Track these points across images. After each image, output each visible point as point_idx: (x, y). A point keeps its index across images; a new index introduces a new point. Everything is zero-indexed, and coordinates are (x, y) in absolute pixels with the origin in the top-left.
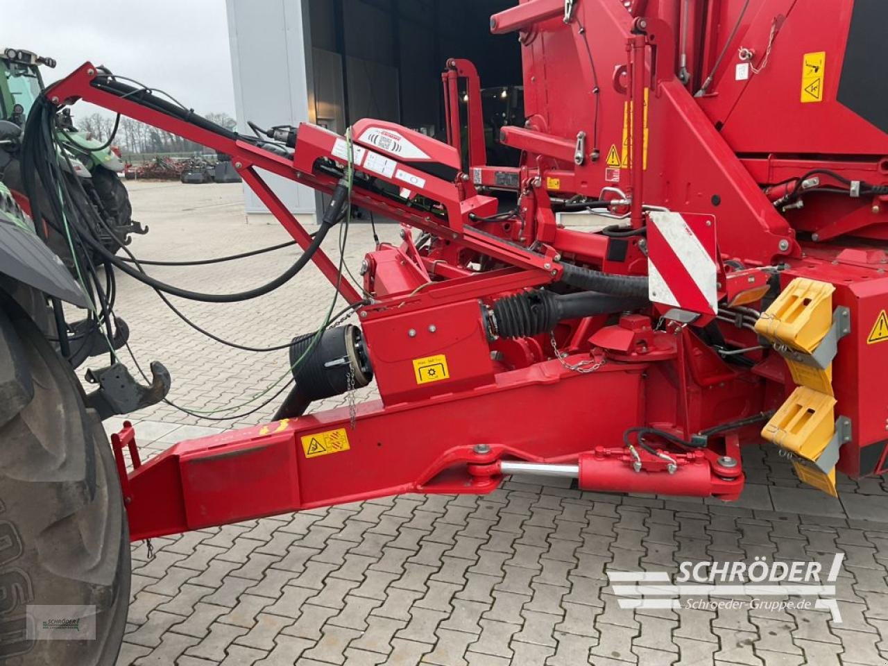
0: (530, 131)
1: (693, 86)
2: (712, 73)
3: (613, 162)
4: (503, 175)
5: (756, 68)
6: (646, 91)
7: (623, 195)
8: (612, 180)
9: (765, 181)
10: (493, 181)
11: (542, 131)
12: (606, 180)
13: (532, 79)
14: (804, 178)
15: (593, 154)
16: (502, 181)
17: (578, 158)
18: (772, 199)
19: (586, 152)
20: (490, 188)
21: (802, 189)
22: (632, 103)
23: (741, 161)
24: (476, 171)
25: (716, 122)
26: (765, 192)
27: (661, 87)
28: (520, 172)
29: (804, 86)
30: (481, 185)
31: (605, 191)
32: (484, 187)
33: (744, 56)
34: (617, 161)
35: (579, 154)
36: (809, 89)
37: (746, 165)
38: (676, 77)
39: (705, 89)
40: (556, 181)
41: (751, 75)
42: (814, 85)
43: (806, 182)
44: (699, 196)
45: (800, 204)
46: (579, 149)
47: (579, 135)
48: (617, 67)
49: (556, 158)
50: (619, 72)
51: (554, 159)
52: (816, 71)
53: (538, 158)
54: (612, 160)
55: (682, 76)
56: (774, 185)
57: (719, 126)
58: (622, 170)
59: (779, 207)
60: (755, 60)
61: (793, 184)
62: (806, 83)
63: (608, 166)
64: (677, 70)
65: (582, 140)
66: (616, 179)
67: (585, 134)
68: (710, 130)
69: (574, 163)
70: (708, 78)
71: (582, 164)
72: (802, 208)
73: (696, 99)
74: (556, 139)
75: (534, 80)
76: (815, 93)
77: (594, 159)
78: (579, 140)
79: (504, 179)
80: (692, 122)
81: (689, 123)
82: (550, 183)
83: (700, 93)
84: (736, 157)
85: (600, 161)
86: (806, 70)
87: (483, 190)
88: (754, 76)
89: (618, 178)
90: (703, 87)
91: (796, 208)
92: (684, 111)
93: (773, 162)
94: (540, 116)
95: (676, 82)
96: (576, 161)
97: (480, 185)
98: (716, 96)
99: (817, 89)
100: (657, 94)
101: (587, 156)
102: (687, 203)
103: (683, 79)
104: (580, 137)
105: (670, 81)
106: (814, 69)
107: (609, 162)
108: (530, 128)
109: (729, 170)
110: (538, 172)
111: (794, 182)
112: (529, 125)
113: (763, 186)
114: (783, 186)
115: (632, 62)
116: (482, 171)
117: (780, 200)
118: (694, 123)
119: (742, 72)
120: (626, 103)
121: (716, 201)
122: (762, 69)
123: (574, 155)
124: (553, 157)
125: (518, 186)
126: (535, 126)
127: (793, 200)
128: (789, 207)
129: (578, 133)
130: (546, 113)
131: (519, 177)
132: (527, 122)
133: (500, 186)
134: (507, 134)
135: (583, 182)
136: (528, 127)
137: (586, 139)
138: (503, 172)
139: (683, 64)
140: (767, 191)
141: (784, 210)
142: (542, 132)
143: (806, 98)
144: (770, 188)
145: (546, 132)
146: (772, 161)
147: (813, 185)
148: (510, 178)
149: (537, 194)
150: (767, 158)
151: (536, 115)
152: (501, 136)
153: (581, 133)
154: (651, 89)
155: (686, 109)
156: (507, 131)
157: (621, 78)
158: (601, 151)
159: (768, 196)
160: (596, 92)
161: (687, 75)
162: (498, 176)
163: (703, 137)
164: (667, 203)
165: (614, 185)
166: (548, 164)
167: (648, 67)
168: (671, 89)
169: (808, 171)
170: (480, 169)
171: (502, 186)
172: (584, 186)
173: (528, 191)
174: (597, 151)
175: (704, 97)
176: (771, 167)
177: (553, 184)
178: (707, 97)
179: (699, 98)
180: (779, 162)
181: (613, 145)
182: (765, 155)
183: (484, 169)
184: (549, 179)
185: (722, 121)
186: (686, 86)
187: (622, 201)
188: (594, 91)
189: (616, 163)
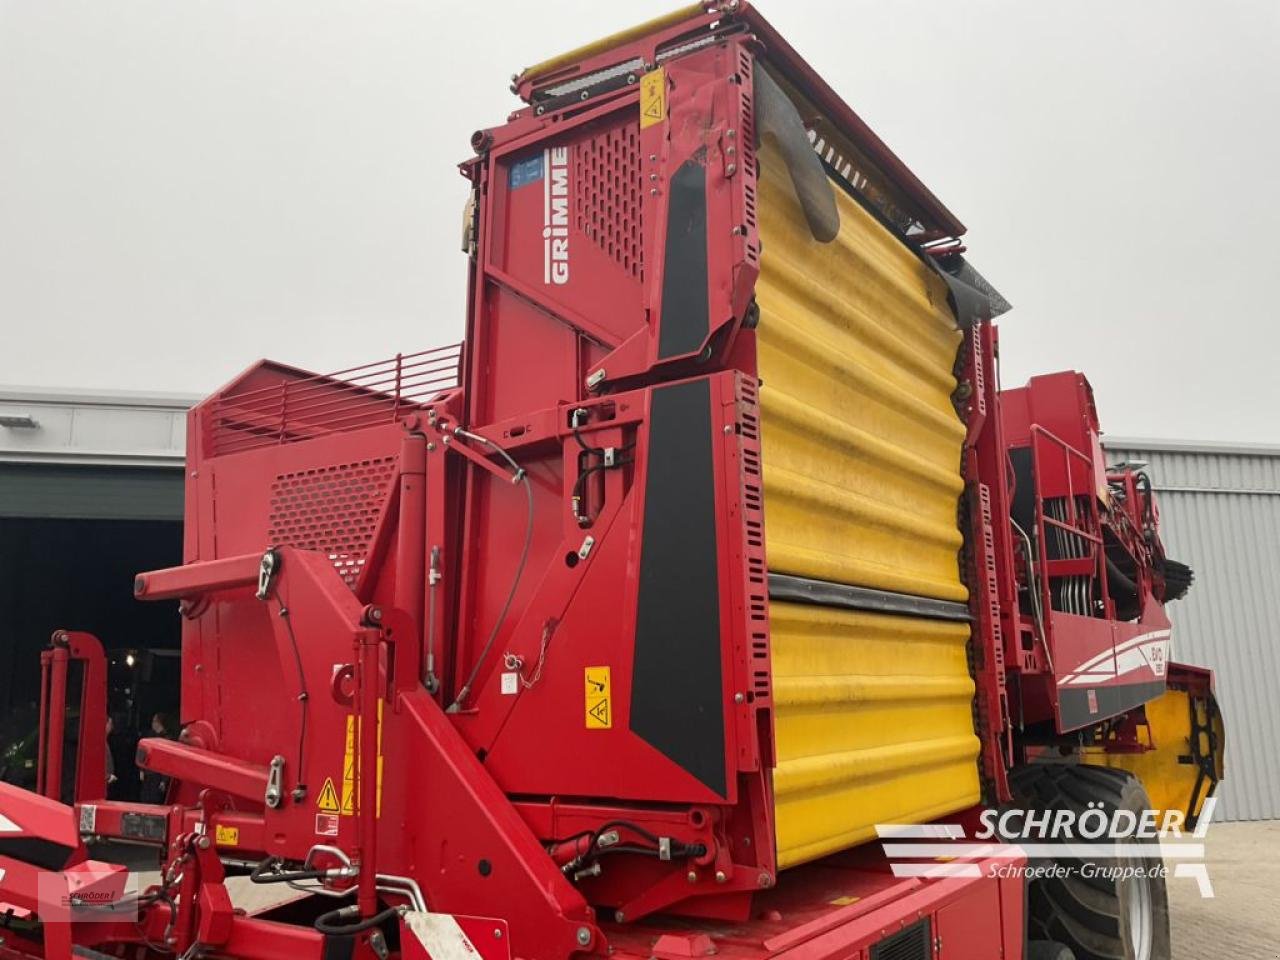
0: (188, 747)
1: (445, 697)
2: (469, 683)
3: (328, 804)
4: (138, 819)
5: (527, 680)
6: (380, 702)
7: (347, 861)
8: (326, 833)
9: (548, 837)
10: (118, 828)
11: (209, 747)
12: (317, 833)
13: (197, 667)
14: (601, 833)
15: (297, 792)
16: (135, 829)
17: (272, 797)
18: (560, 861)
19: (285, 787)
20: (111, 839)
21: (598, 848)
22: (360, 718)
23: (516, 808)
24: (86, 811)
25: (478, 749)
26: (549, 852)
27: (401, 700)
28: (169, 816)
29: (588, 708)
30: (93, 835)
31: (315, 851)
32: (98, 838)
33: (511, 665)
34: (336, 803)
35: (274, 791)
36: (595, 712)
37: (522, 812)
38: (419, 684)
39: (461, 702)
40: (232, 831)
41: (521, 688)
42: (601, 707)
43: (602, 837)
44: (461, 860)
45: (596, 869)
46: (274, 782)
47: (273, 761)
48: (337, 667)
49: (231, 794)
50: (342, 673)
51: (230, 797)
52: (601, 689)
53: (203, 792)
54: (326, 801)
55: (429, 683)
56: (561, 842)
57: (481, 755)
58: (343, 819)
59: (570, 874)
60: (525, 671)
61: (584, 841)
62: (590, 704)
63: (320, 810)
64: (422, 674)
65: (278, 770)
66: (333, 831)
67: (283, 760)
68: (471, 761)
69: (263, 805)
70: (465, 688)
71: (277, 807)
72: (600, 875)
73: (449, 716)
74: (235, 764)
75: (199, 669)
76: (602, 717)
77: (298, 800)
78: (273, 768)
79: (138, 826)
80: (446, 750)
81: (443, 752)
82: (222, 834)
83: (454, 708)
84: (507, 802)
85: (308, 801)
86: (589, 687)
87: (96, 842)
88: (525, 691)
89: (336, 831)
90: (458, 700)
91: (592, 875)
92: (433, 732)
93: (558, 808)
94: (206, 723)
95: (422, 692)
96: (268, 802)
97: (91, 834)
98: (476, 714)
99: (604, 713)
100: (396, 710)
101: (285, 794)
102: (443, 871)
103: (430, 688)
104: (276, 765)
105: (412, 691)
106: (598, 687)
107: (322, 805)
108: (188, 743)
109: (500, 821)
110: (201, 814)
111: (587, 837)
112: (186, 736)
113: (547, 843)
114: (572, 845)
115: (360, 661)
116: (98, 810)
117: (571, 864)
118: (448, 750)
119: (509, 684)
120: (351, 719)
121: (485, 869)
122: (536, 682)
123: (265, 790)
124: (227, 793)
125: (164, 837)
126: (199, 739)
127: (587, 863)
128: (583, 873)
129: (272, 758)
130: (217, 720)
131: (165, 823)
132: (184, 731)
133: (130, 836)
134: (149, 751)
135: (278, 836)
136: (186, 740)
137: (285, 768)
138: (138, 814)
139: (430, 668)
140: (552, 851)
141: (576, 879)
142: (208, 749)
143: (592, 722)
144: (555, 846)
145: (216, 751)
146: (556, 806)
147: (610, 842)
148: (150, 823)
149: (201, 860)
150: (549, 802)
151: (200, 722)
152: (138, 753)
153: (277, 759)
154: (387, 701)
155: (437, 731)
156: (149, 747)
157: (343, 683)
158: (308, 788)
159: (554, 858)
160: (303, 699)
161: (436, 682)
162: (127, 821)
163: (462, 771)
164: (412, 872)
165: (329, 841)
166: (218, 804)
167: (383, 670)
168: (416, 702)
169: (605, 823)
170: (95, 807)
171: (135, 837)
172: (282, 841)
173: (186, 855)
174: (303, 788)
175: (459, 714)
176: (556, 815)
177: (227, 836)
178: (464, 714)
179: (454, 714)
180: (565, 809)
181: (329, 779)
182: (545, 798)
183: (102, 807)
184: (219, 827)
185: (486, 749)
186: (435, 696)
187: (344, 871)
188: (300, 697)
189: (333, 806)
